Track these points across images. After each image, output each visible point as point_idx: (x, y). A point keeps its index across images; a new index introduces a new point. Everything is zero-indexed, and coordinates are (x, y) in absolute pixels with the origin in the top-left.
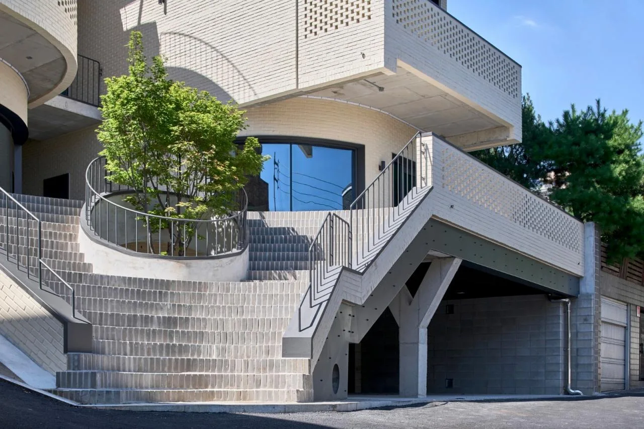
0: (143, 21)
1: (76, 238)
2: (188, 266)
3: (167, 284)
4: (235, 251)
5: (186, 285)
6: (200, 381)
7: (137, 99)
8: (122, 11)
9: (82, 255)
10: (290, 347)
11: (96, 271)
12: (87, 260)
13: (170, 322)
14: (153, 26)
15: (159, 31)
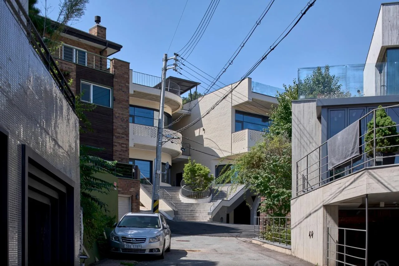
0: (200, 134)
1: (179, 195)
2: (198, 200)
3: (193, 204)
4: (208, 197)
5: (196, 204)
6: (195, 219)
7: (190, 169)
8: (195, 131)
9: (180, 199)
10: (209, 214)
11: (182, 201)
12: (181, 200)
13: (192, 210)
14: (202, 136)
15: (204, 137)
